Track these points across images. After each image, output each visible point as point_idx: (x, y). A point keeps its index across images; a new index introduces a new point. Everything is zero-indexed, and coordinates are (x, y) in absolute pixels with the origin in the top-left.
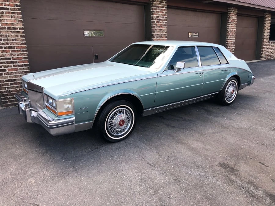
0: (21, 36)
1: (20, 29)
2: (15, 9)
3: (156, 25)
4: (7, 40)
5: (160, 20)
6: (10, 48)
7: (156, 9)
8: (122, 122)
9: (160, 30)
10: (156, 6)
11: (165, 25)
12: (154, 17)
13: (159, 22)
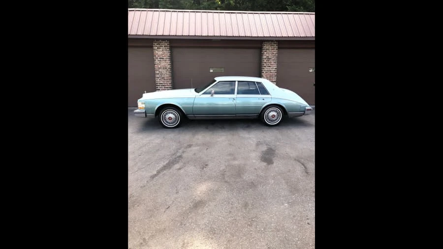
0: (169, 72)
1: (169, 68)
2: (167, 58)
3: (266, 63)
4: (162, 74)
5: (270, 59)
6: (163, 78)
7: (266, 51)
8: (170, 118)
9: (270, 67)
10: (267, 49)
11: (275, 63)
12: (264, 57)
13: (269, 61)
